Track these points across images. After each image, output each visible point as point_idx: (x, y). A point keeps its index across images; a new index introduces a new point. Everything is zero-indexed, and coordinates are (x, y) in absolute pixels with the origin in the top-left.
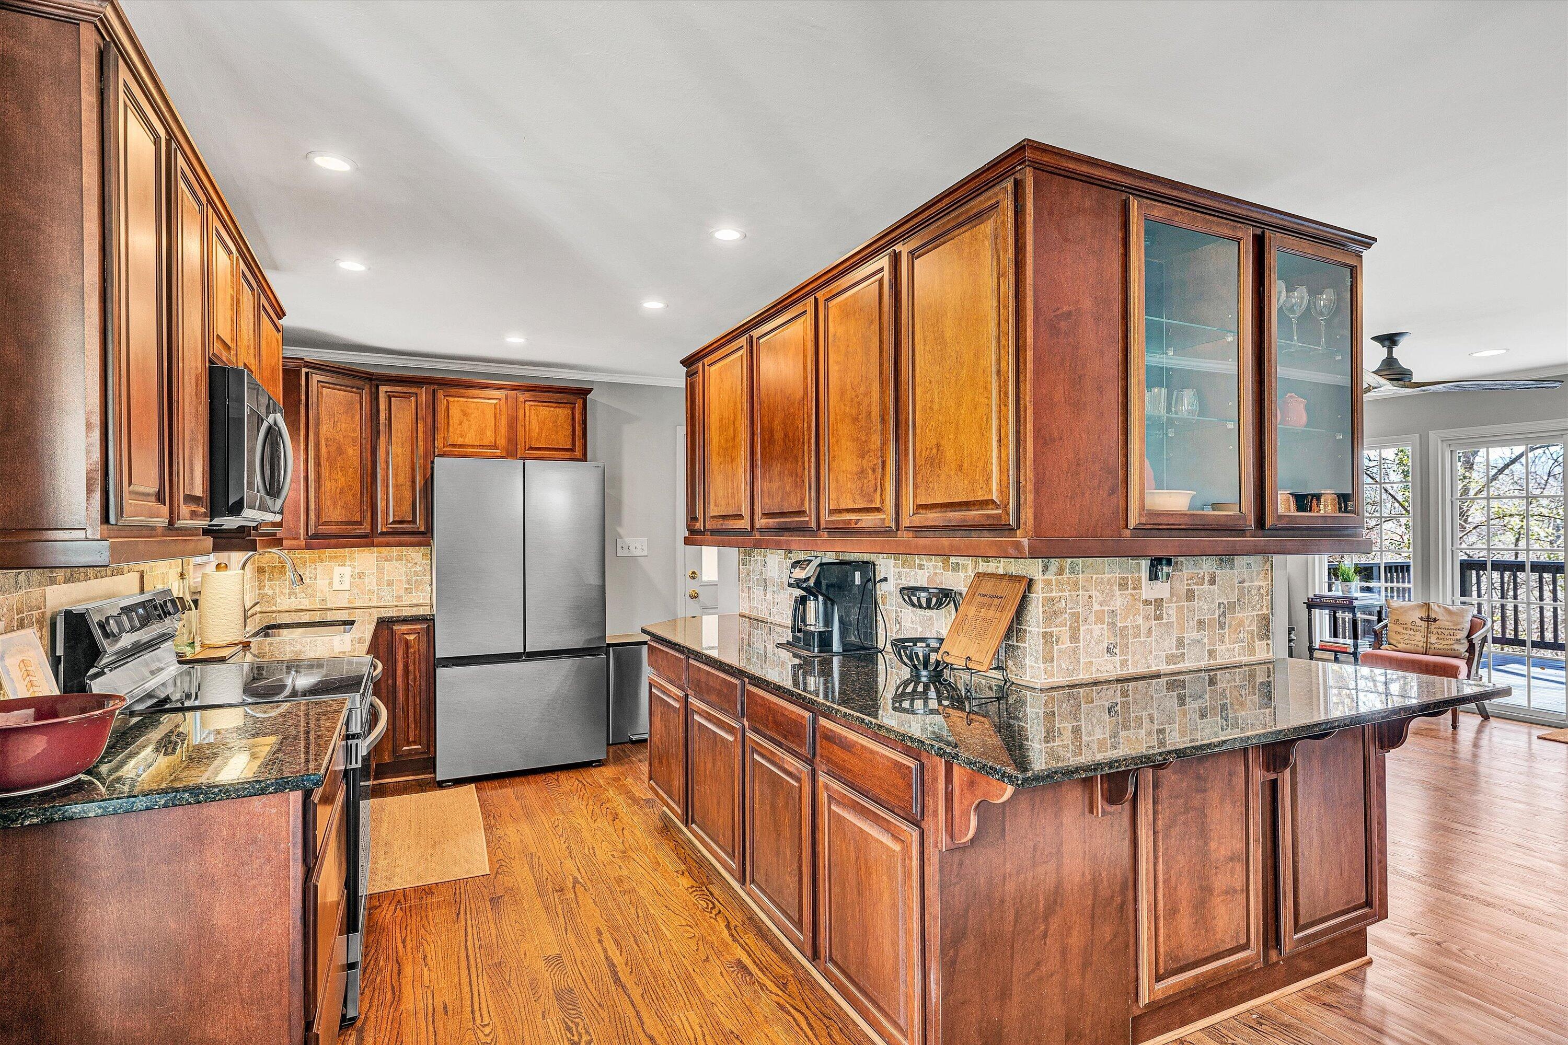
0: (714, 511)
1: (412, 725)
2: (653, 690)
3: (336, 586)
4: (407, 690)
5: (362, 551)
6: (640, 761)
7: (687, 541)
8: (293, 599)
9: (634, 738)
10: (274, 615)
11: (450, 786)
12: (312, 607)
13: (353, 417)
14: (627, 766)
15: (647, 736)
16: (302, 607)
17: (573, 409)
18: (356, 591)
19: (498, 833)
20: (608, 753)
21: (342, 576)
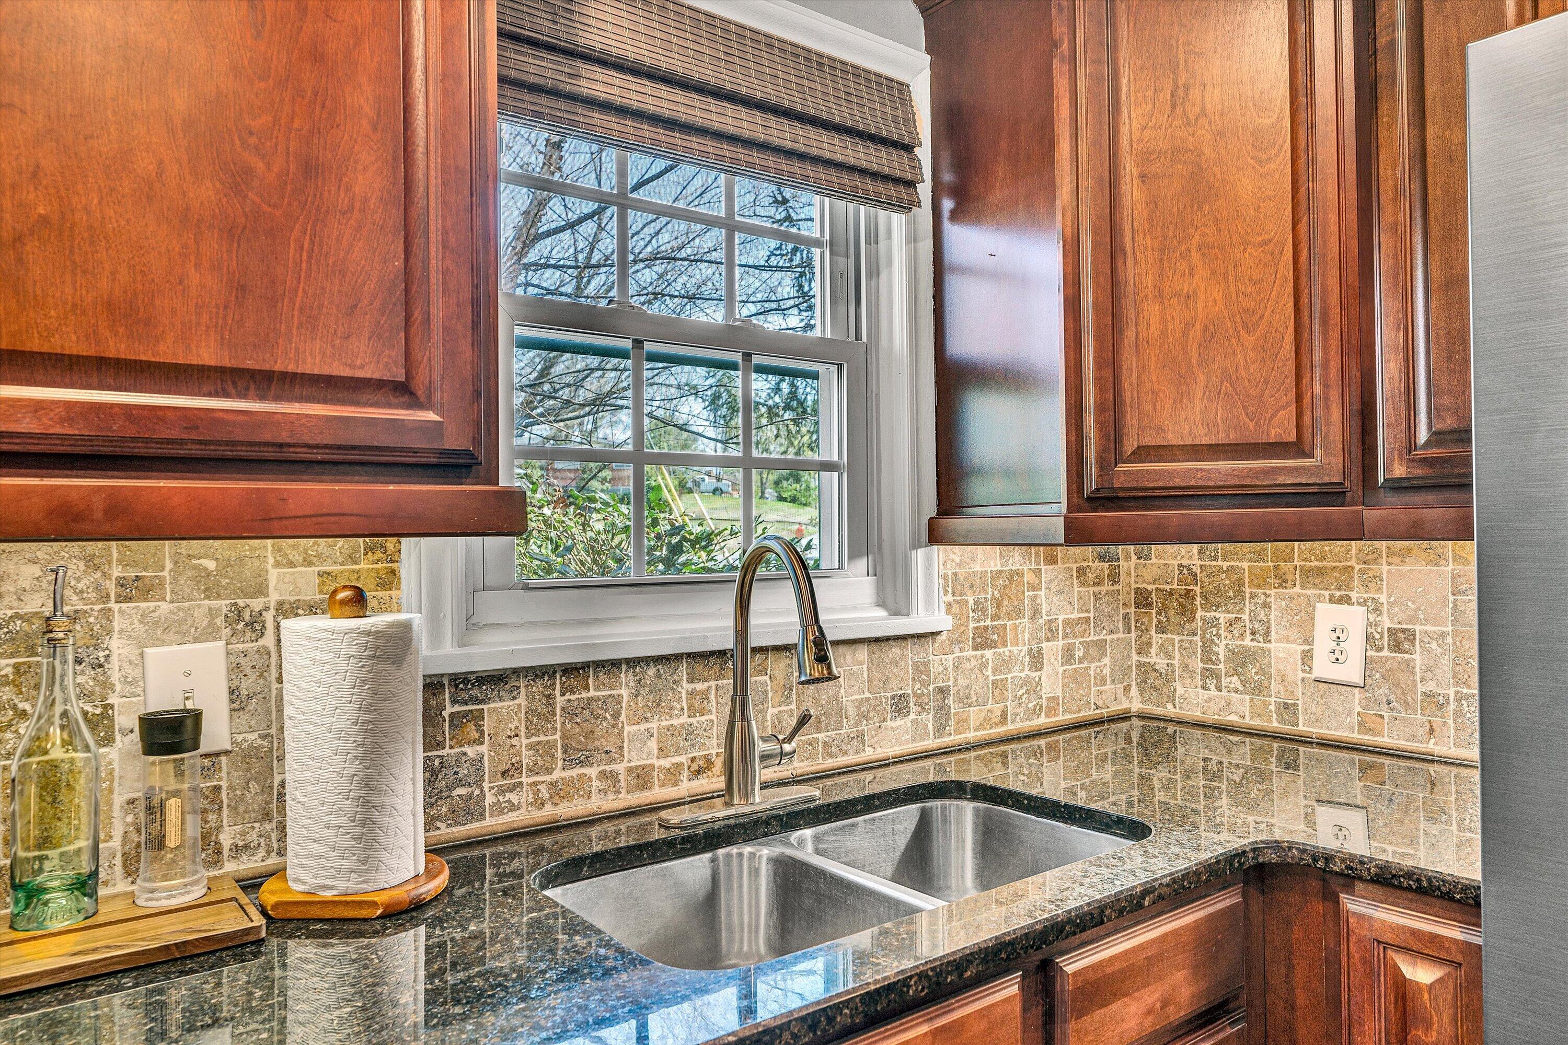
3: (1323, 667)
5: (1403, 555)
8: (1214, 692)
10: (1170, 730)
12: (1257, 723)
16: (1233, 718)
18: (1382, 692)
21: (1339, 634)
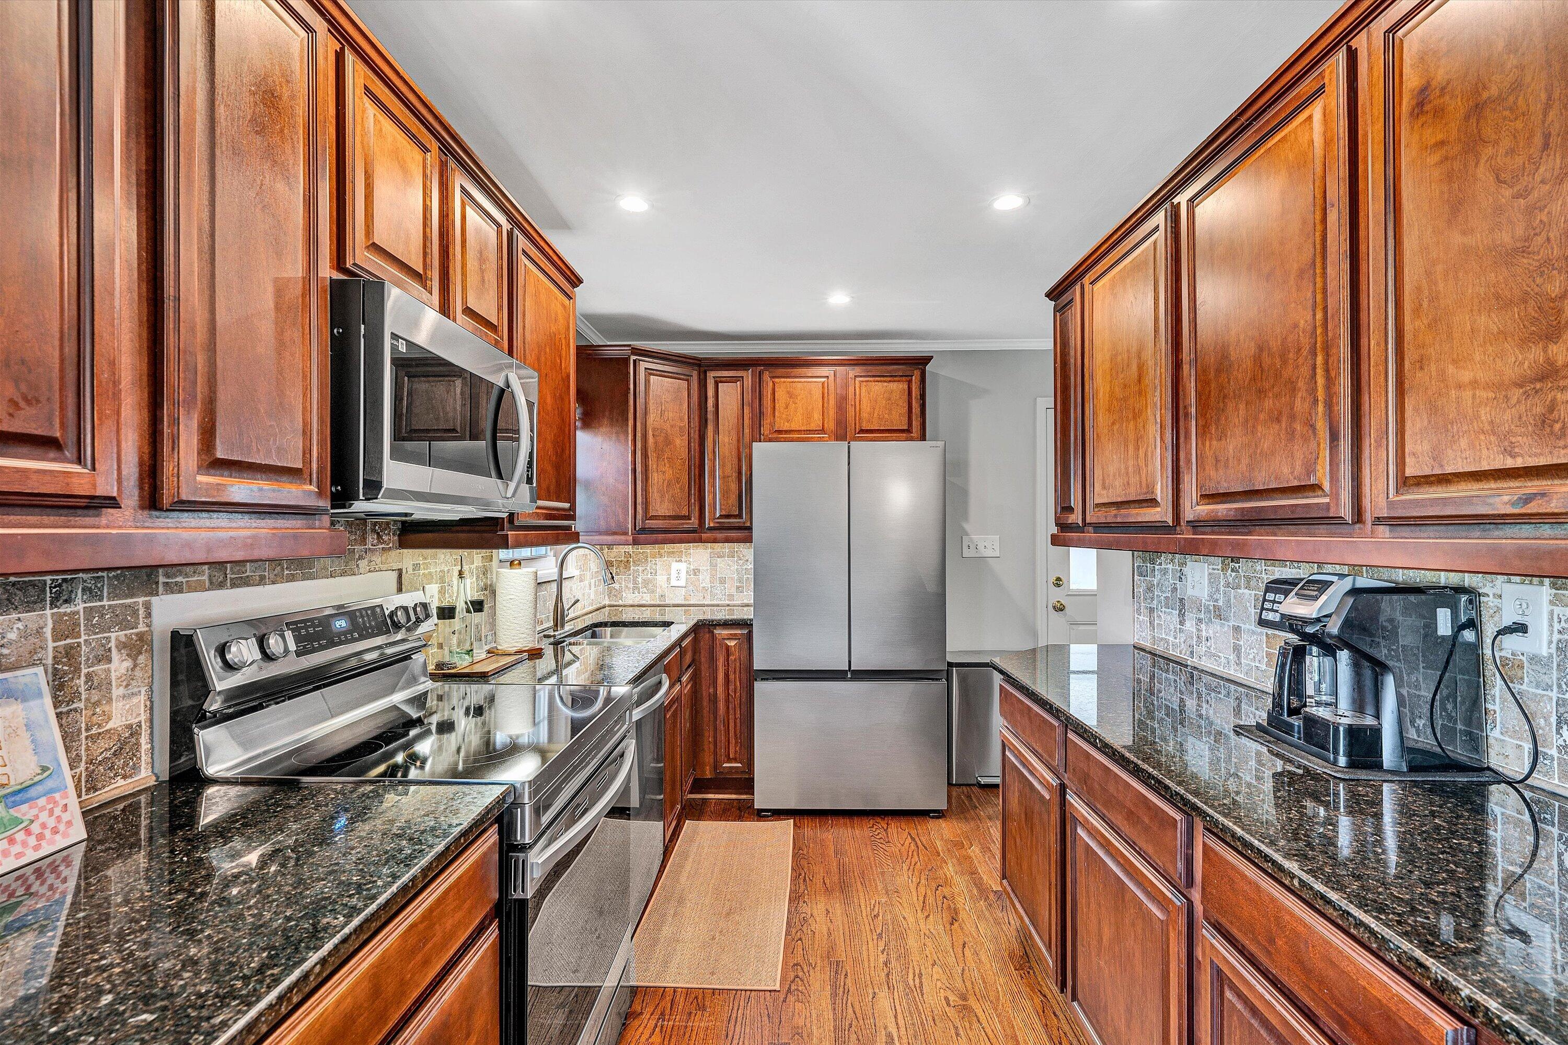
0: (1100, 495)
1: (733, 741)
2: (1007, 753)
3: (674, 582)
4: (727, 701)
5: (697, 547)
6: (990, 818)
7: (1056, 541)
8: (637, 594)
9: (983, 781)
11: (768, 816)
12: (652, 602)
13: (681, 404)
14: (972, 824)
15: (998, 781)
16: (644, 602)
17: (910, 382)
18: (691, 588)
19: (805, 909)
20: (949, 797)
21: (678, 572)
